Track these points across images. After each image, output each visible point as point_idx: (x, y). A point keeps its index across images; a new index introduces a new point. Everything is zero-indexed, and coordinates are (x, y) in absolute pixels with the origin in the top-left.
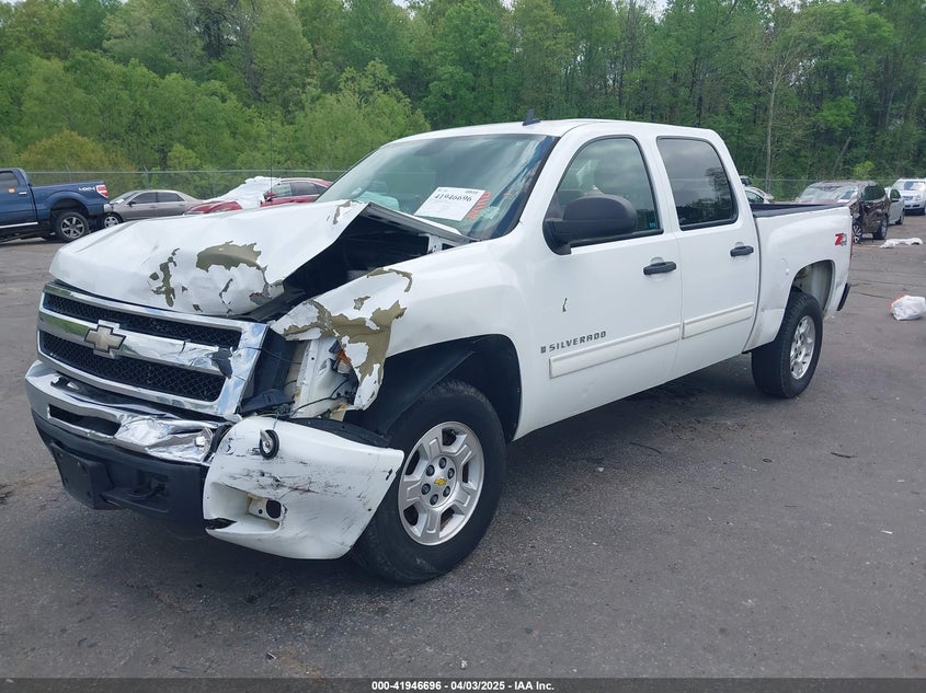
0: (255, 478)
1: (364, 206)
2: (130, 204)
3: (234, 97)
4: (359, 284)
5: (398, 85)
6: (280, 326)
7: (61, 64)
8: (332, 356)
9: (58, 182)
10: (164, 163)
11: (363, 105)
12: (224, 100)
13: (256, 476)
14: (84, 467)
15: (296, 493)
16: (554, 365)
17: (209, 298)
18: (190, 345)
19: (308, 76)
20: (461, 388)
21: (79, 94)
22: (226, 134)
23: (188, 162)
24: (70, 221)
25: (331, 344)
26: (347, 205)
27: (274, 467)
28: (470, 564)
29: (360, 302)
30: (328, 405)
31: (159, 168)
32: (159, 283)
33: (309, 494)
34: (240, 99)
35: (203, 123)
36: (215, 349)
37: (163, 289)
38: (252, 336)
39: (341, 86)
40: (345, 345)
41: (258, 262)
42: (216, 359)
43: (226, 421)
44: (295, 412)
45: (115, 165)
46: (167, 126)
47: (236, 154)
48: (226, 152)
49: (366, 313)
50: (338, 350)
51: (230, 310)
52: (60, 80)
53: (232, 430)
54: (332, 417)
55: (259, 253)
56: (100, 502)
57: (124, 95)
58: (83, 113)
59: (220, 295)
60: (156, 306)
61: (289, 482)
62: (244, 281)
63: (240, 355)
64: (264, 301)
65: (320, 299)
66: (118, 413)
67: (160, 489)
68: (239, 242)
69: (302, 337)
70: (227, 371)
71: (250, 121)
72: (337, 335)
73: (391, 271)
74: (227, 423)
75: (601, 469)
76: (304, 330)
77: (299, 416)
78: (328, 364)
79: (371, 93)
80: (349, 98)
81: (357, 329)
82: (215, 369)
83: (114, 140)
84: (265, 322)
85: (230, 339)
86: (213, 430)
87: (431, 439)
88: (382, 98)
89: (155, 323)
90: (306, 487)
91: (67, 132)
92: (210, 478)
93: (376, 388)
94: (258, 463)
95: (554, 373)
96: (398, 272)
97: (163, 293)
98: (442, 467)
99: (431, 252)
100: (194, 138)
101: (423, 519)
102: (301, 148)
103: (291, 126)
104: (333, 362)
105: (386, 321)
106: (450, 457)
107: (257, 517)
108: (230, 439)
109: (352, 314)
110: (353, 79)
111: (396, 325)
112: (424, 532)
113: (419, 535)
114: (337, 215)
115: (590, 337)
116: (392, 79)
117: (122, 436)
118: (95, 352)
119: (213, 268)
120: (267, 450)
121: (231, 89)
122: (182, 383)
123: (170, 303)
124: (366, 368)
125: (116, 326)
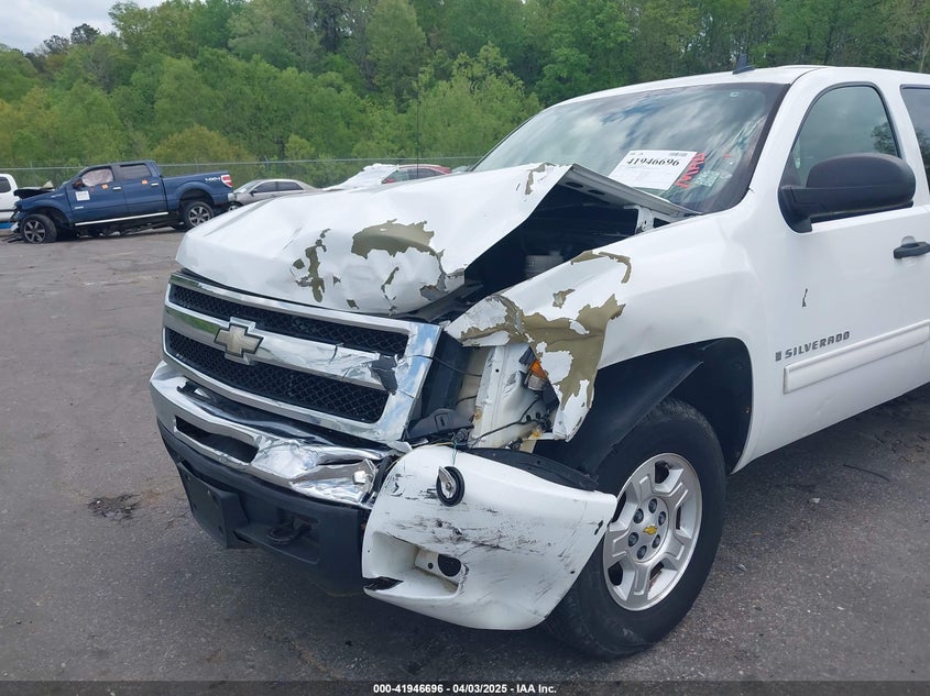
0: (429, 529)
1: (566, 169)
2: (252, 193)
3: (348, 87)
4: (559, 274)
5: (511, 69)
6: (457, 328)
7: (191, 63)
8: (523, 368)
9: (185, 173)
10: (282, 155)
11: (477, 91)
12: (339, 90)
13: (431, 525)
14: (215, 497)
15: (482, 549)
16: (790, 376)
17: (368, 292)
18: (343, 351)
19: (421, 65)
20: (680, 408)
21: (206, 90)
22: (342, 124)
23: (304, 151)
24: (197, 210)
25: (521, 351)
26: (541, 169)
27: (454, 516)
28: (683, 630)
29: (561, 296)
30: (516, 432)
31: (276, 158)
32: (304, 273)
33: (499, 551)
34: (355, 89)
35: (320, 114)
36: (375, 356)
37: (310, 280)
38: (422, 341)
39: (455, 72)
40: (541, 354)
41: (431, 245)
42: (377, 369)
43: (389, 449)
44: (478, 440)
45: (238, 156)
46: (288, 118)
47: (351, 143)
48: (341, 141)
49: (570, 311)
50: (530, 359)
51: (394, 308)
52: (189, 77)
53: (399, 463)
54: (523, 448)
55: (432, 234)
56: (235, 540)
57: (247, 89)
58: (209, 108)
59: (383, 288)
60: (300, 301)
61: (472, 535)
62: (414, 271)
63: (407, 365)
64: (438, 296)
65: (509, 293)
66: (254, 433)
67: (305, 530)
68: (405, 220)
69: (483, 342)
70: (391, 385)
71: (363, 111)
72: (530, 340)
73: (602, 254)
74: (392, 453)
75: (817, 500)
76: (487, 333)
77: (480, 445)
78: (518, 378)
79: (484, 77)
80: (461, 84)
81: (558, 333)
82: (376, 382)
83: (238, 133)
84: (436, 322)
85: (392, 344)
86: (375, 461)
87: (642, 476)
88: (494, 83)
89: (298, 322)
90: (495, 543)
91: (196, 126)
92: (373, 525)
93: (582, 412)
94: (434, 509)
95: (790, 387)
96: (612, 256)
97: (310, 285)
98: (652, 511)
99: (640, 231)
100: (312, 130)
101: (629, 577)
102: (415, 137)
103: (404, 115)
104: (524, 376)
105: (597, 323)
106: (664, 500)
107: (426, 573)
108: (398, 475)
109: (551, 314)
110: (466, 65)
111: (612, 327)
112: (631, 594)
113: (625, 598)
114: (530, 182)
115: (831, 340)
116: (504, 62)
117: (258, 464)
118: (227, 356)
119: (374, 253)
120: (448, 495)
121: (346, 80)
122: (332, 397)
123: (318, 297)
124: (570, 386)
125: (251, 325)
